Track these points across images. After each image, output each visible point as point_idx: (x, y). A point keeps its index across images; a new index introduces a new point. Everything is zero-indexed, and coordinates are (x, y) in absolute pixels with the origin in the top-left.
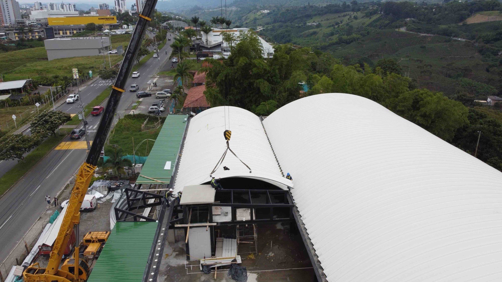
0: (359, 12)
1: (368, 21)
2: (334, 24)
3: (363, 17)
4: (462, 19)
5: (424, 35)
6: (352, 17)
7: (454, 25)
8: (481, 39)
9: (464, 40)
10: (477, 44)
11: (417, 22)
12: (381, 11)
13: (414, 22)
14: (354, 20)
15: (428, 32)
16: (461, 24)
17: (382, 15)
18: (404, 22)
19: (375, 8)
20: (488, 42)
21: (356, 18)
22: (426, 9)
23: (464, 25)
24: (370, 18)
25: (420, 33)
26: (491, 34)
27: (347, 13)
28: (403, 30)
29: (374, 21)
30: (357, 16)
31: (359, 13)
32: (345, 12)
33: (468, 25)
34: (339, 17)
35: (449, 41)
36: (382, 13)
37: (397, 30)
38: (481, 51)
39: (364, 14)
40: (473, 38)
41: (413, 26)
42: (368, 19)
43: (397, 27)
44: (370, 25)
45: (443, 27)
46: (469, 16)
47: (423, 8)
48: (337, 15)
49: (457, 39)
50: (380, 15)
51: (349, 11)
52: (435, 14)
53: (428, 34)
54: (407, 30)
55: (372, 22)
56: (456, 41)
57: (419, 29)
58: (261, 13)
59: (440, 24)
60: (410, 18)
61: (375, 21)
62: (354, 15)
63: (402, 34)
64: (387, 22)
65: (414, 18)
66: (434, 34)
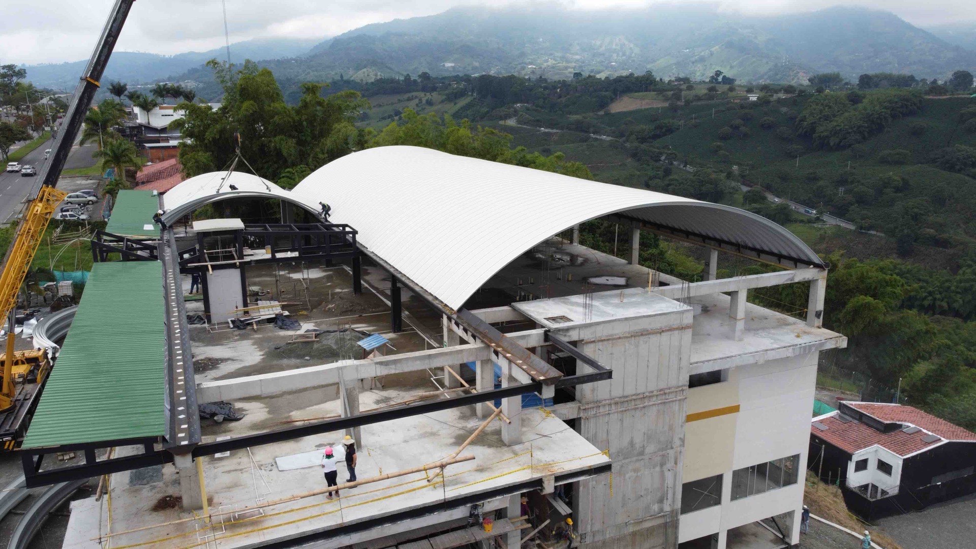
0: (435, 93)
1: (451, 108)
2: (392, 113)
3: (442, 102)
4: (603, 104)
5: (547, 130)
6: (424, 101)
7: (591, 114)
8: (634, 136)
9: (609, 138)
10: (628, 145)
11: (534, 110)
12: (473, 91)
13: (528, 109)
14: (427, 107)
15: (551, 126)
16: (602, 113)
17: (474, 99)
18: (512, 110)
19: (462, 86)
20: (643, 140)
21: (430, 103)
22: (545, 88)
23: (607, 114)
24: (455, 104)
25: (540, 126)
26: (646, 128)
27: (414, 94)
28: (512, 122)
29: (461, 108)
30: (431, 99)
32: (410, 92)
33: (613, 115)
34: (400, 101)
35: (585, 140)
36: (475, 94)
37: (502, 122)
38: (635, 155)
39: (444, 97)
40: (622, 135)
41: (527, 116)
42: (452, 104)
43: (501, 118)
44: (456, 115)
45: (574, 117)
46: (612, 100)
47: (541, 87)
48: (395, 98)
49: (598, 137)
51: (417, 91)
52: (560, 97)
53: (552, 128)
54: (519, 122)
55: (459, 110)
56: (596, 139)
57: (538, 121)
59: (570, 113)
60: (521, 102)
61: (463, 109)
62: (427, 98)
63: (511, 129)
64: (485, 110)
65: (527, 103)
66: (562, 128)
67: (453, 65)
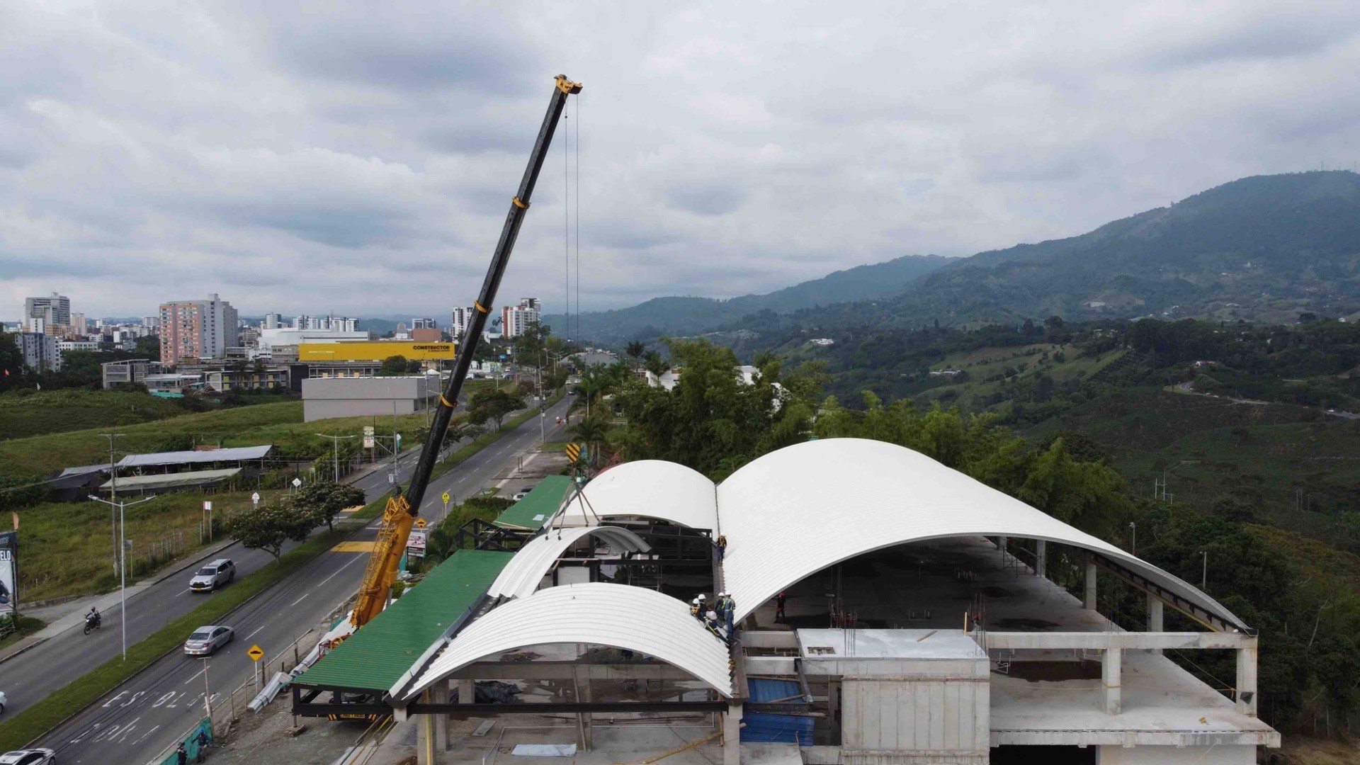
0: (1069, 344)
1: (1092, 367)
2: (1003, 373)
3: (1079, 357)
4: (1348, 363)
5: (1244, 402)
6: (1051, 356)
7: (1325, 378)
11: (1224, 371)
12: (1126, 343)
13: (1213, 369)
14: (1055, 364)
15: (1254, 394)
16: (1345, 376)
17: (1128, 353)
18: (1187, 369)
19: (1110, 336)
21: (1059, 359)
22: (1246, 338)
23: (1353, 378)
24: (1098, 360)
25: (1233, 395)
27: (1038, 346)
28: (1185, 389)
29: (1108, 367)
30: (1062, 354)
31: (1068, 346)
32: (1031, 343)
34: (1015, 355)
35: (1314, 418)
36: (1130, 347)
37: (1168, 389)
39: (1081, 351)
41: (1211, 379)
42: (1093, 362)
43: (1167, 383)
44: (1099, 377)
45: (1293, 382)
47: (1240, 336)
48: (1008, 352)
49: (1335, 413)
50: (1125, 352)
51: (1043, 342)
52: (1270, 350)
53: (1253, 398)
54: (1198, 388)
55: (1104, 369)
56: (1332, 417)
57: (1230, 387)
58: (811, 346)
59: (1288, 376)
60: (1203, 358)
61: (1111, 367)
62: (1055, 352)
63: (1184, 398)
64: (1143, 369)
65: (1214, 360)
66: (1271, 399)
67: (1103, 304)
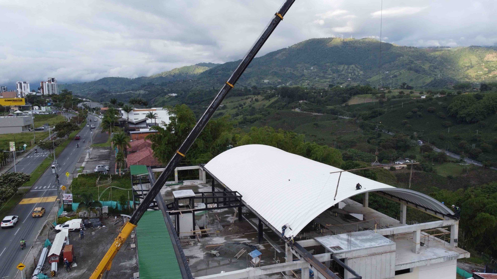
0: (259, 95)
1: (267, 103)
2: (238, 106)
3: (263, 100)
4: (345, 100)
5: (316, 114)
6: (254, 99)
7: (338, 106)
8: (361, 117)
9: (348, 118)
10: (358, 121)
11: (309, 104)
12: (278, 95)
13: (306, 104)
14: (255, 102)
15: (319, 111)
16: (344, 105)
17: (279, 98)
18: (298, 104)
19: (273, 92)
20: (365, 119)
21: (257, 100)
22: (315, 93)
23: (347, 106)
24: (269, 101)
25: (312, 112)
26: (367, 113)
27: (249, 96)
28: (297, 110)
29: (273, 103)
30: (257, 99)
32: (247, 95)
33: (350, 106)
34: (242, 99)
35: (336, 119)
36: (279, 96)
37: (293, 110)
38: (362, 126)
39: (264, 97)
40: (354, 116)
41: (306, 107)
42: (268, 101)
43: (292, 108)
44: (270, 106)
45: (330, 107)
46: (349, 98)
47: (313, 92)
48: (239, 98)
49: (342, 117)
50: (278, 98)
51: (251, 94)
52: (322, 97)
53: (319, 113)
54: (301, 110)
55: (271, 104)
56: (341, 118)
57: (311, 109)
58: (169, 96)
59: (328, 105)
60: (303, 100)
62: (255, 98)
63: (297, 113)
64: (284, 104)
65: (306, 100)
66: (323, 113)
67: (268, 81)
